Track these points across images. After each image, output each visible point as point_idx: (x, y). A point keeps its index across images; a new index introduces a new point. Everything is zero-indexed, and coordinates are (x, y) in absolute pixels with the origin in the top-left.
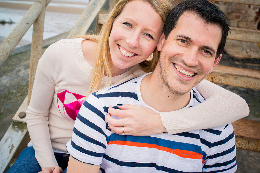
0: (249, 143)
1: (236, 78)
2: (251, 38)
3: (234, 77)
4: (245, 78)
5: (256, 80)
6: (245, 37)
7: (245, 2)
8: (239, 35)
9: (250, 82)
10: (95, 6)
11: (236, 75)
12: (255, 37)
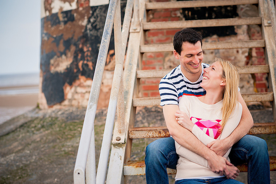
0: (265, 129)
1: (248, 96)
2: (252, 71)
3: (247, 96)
4: (254, 95)
5: (261, 95)
6: (247, 71)
7: (241, 47)
8: (243, 70)
9: (258, 97)
10: (131, 65)
11: (248, 94)
12: (255, 69)
